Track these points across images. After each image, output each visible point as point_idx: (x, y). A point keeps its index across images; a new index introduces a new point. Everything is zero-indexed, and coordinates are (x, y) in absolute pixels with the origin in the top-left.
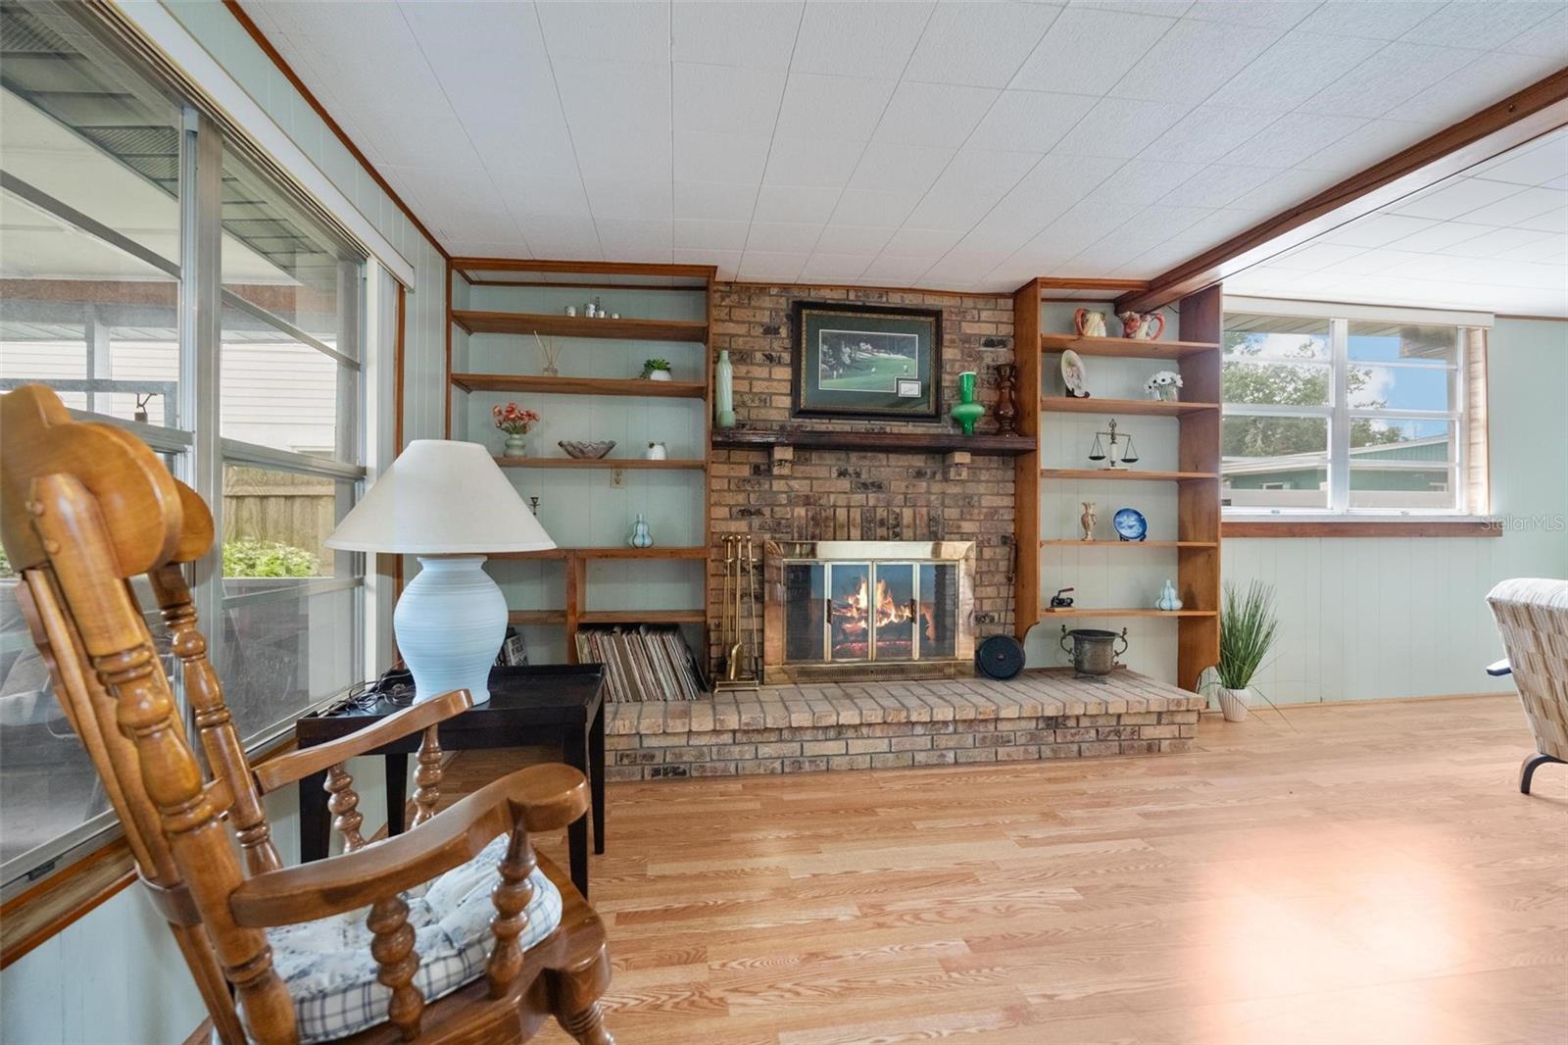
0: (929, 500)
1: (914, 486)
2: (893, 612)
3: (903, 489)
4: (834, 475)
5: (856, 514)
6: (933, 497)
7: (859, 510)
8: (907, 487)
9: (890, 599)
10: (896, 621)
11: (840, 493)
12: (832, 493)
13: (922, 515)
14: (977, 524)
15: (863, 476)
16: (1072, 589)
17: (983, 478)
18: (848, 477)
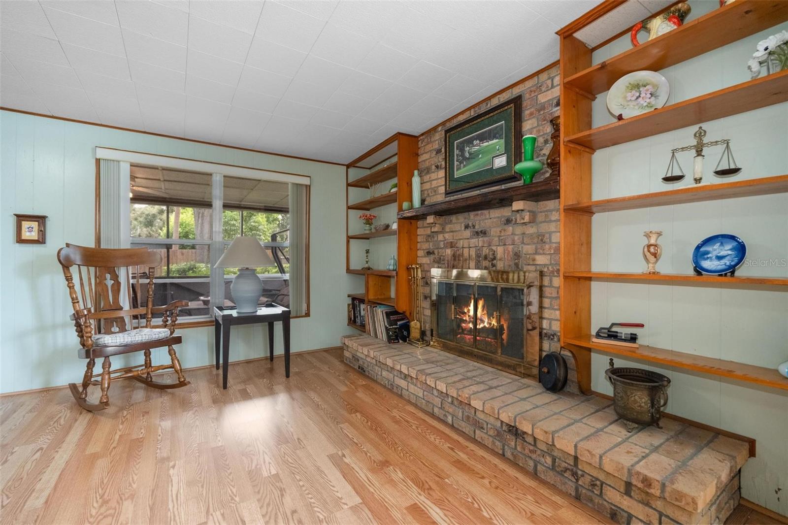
0: (513, 240)
1: (505, 230)
2: (486, 320)
3: (498, 234)
4: (463, 228)
5: (473, 253)
6: (516, 238)
7: (474, 249)
8: (500, 232)
9: (485, 312)
10: (487, 326)
11: (465, 239)
12: (461, 239)
13: (509, 251)
14: (549, 257)
15: (476, 227)
16: (642, 326)
17: (553, 218)
18: (469, 228)
